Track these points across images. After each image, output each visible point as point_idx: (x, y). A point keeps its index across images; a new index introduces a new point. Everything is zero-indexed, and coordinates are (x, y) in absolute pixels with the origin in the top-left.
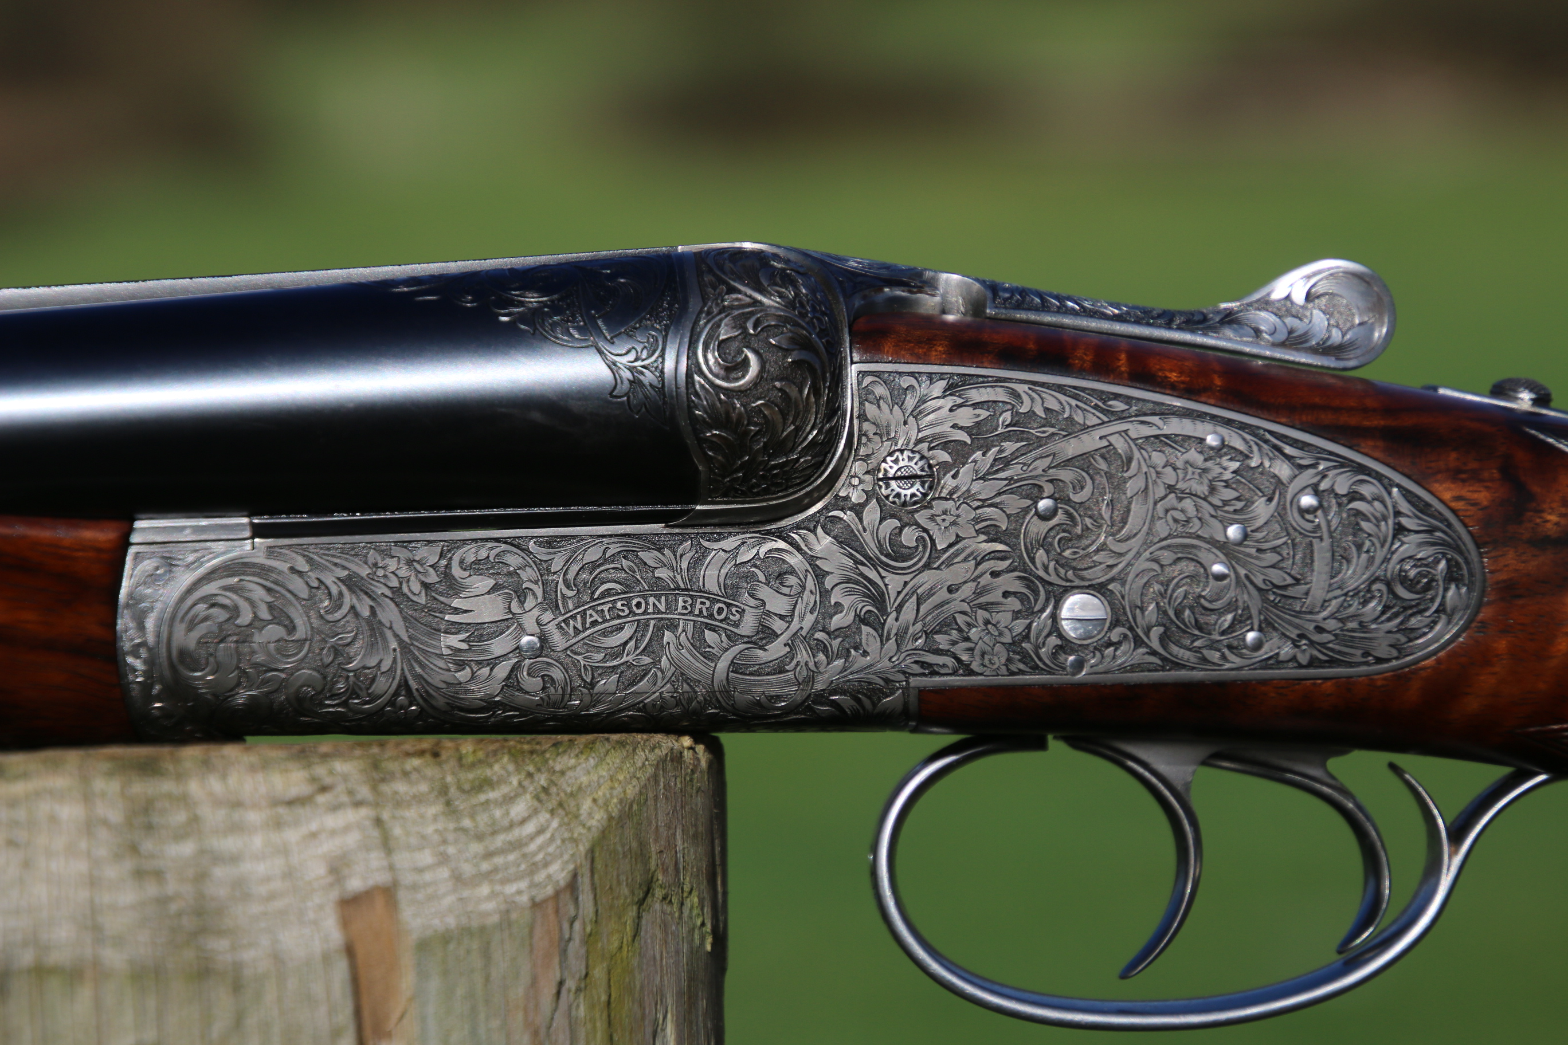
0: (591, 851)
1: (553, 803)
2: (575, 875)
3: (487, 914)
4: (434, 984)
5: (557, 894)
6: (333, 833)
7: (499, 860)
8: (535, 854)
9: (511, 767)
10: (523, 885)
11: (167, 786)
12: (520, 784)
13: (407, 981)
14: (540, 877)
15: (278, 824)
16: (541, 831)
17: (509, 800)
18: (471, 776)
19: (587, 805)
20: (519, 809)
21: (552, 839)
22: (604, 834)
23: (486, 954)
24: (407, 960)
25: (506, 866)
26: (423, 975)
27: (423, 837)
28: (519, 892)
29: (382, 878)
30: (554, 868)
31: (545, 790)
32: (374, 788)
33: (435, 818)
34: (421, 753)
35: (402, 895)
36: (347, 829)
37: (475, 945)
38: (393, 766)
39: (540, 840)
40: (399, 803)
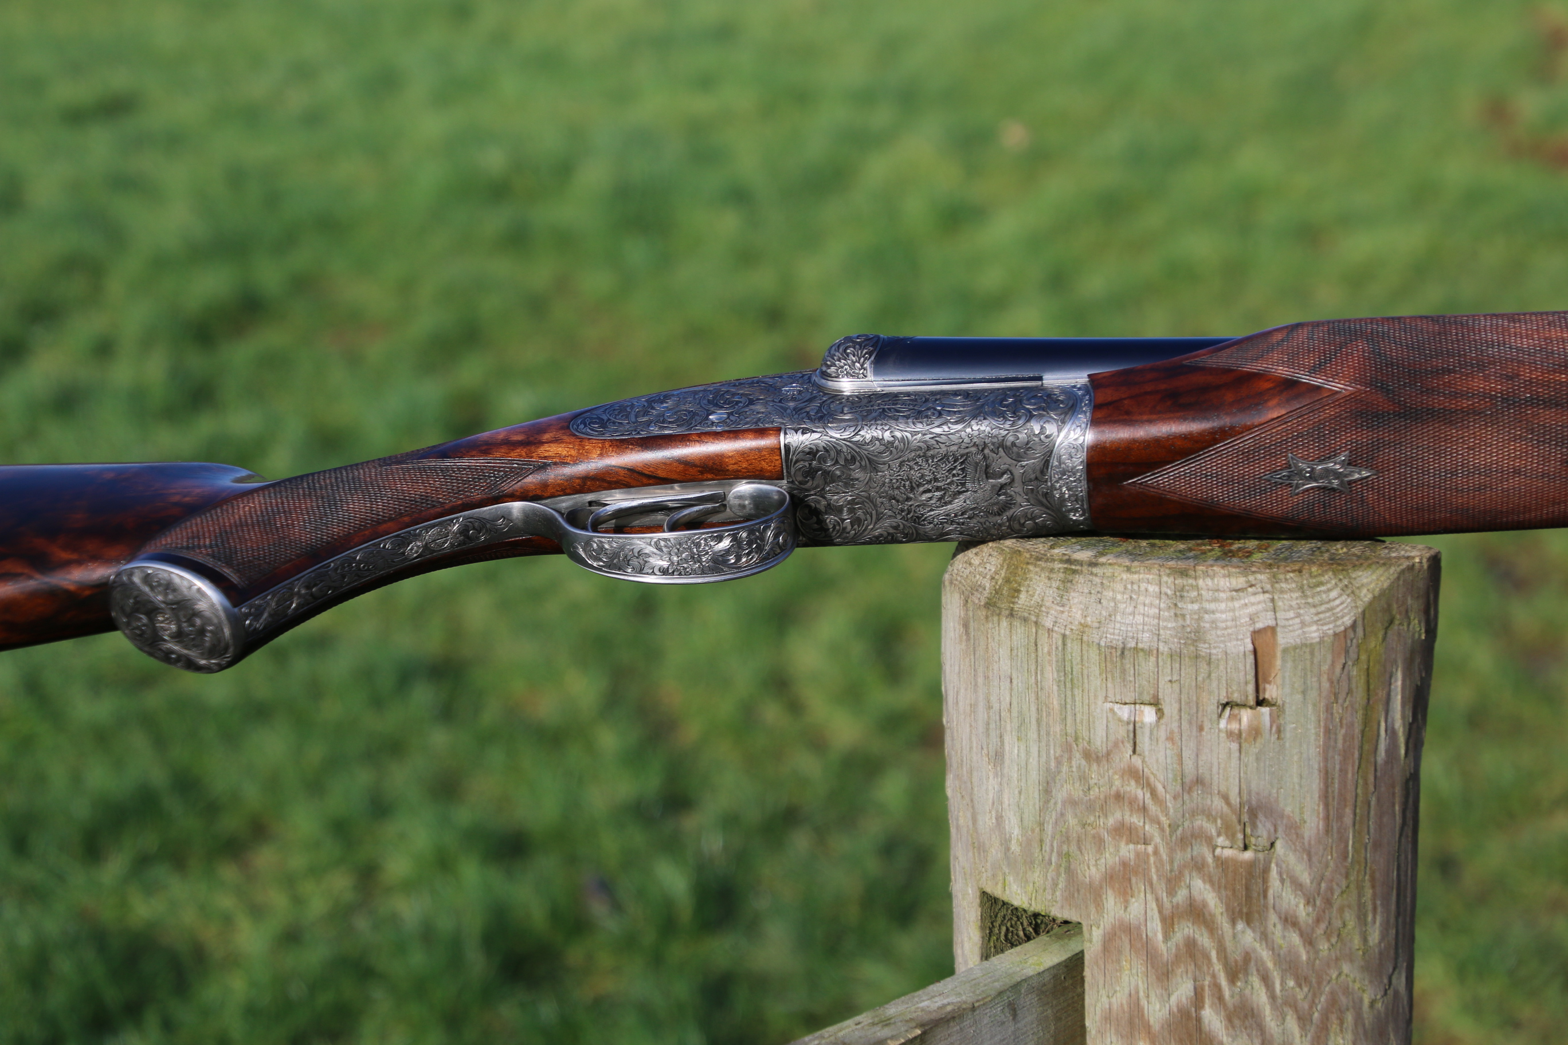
0: (1364, 613)
1: (1349, 591)
2: (1355, 622)
3: (1312, 638)
4: (1289, 664)
5: (1346, 630)
6: (1253, 604)
7: (1322, 616)
8: (1338, 613)
9: (1332, 577)
10: (1331, 626)
11: (1191, 581)
12: (1336, 584)
13: (1278, 662)
14: (1339, 623)
15: (1232, 599)
16: (1342, 603)
17: (1329, 590)
18: (1314, 581)
19: (1364, 591)
20: (1334, 594)
21: (1347, 607)
22: (1371, 603)
23: (1312, 653)
24: (1279, 654)
25: (1325, 619)
26: (1284, 660)
27: (1291, 606)
28: (1329, 629)
29: (1271, 623)
30: (1346, 619)
31: (1346, 586)
32: (1272, 586)
33: (1297, 598)
34: (1293, 571)
35: (1279, 629)
36: (1259, 603)
37: (1308, 650)
38: (1281, 577)
39: (1341, 607)
40: (1282, 592)
